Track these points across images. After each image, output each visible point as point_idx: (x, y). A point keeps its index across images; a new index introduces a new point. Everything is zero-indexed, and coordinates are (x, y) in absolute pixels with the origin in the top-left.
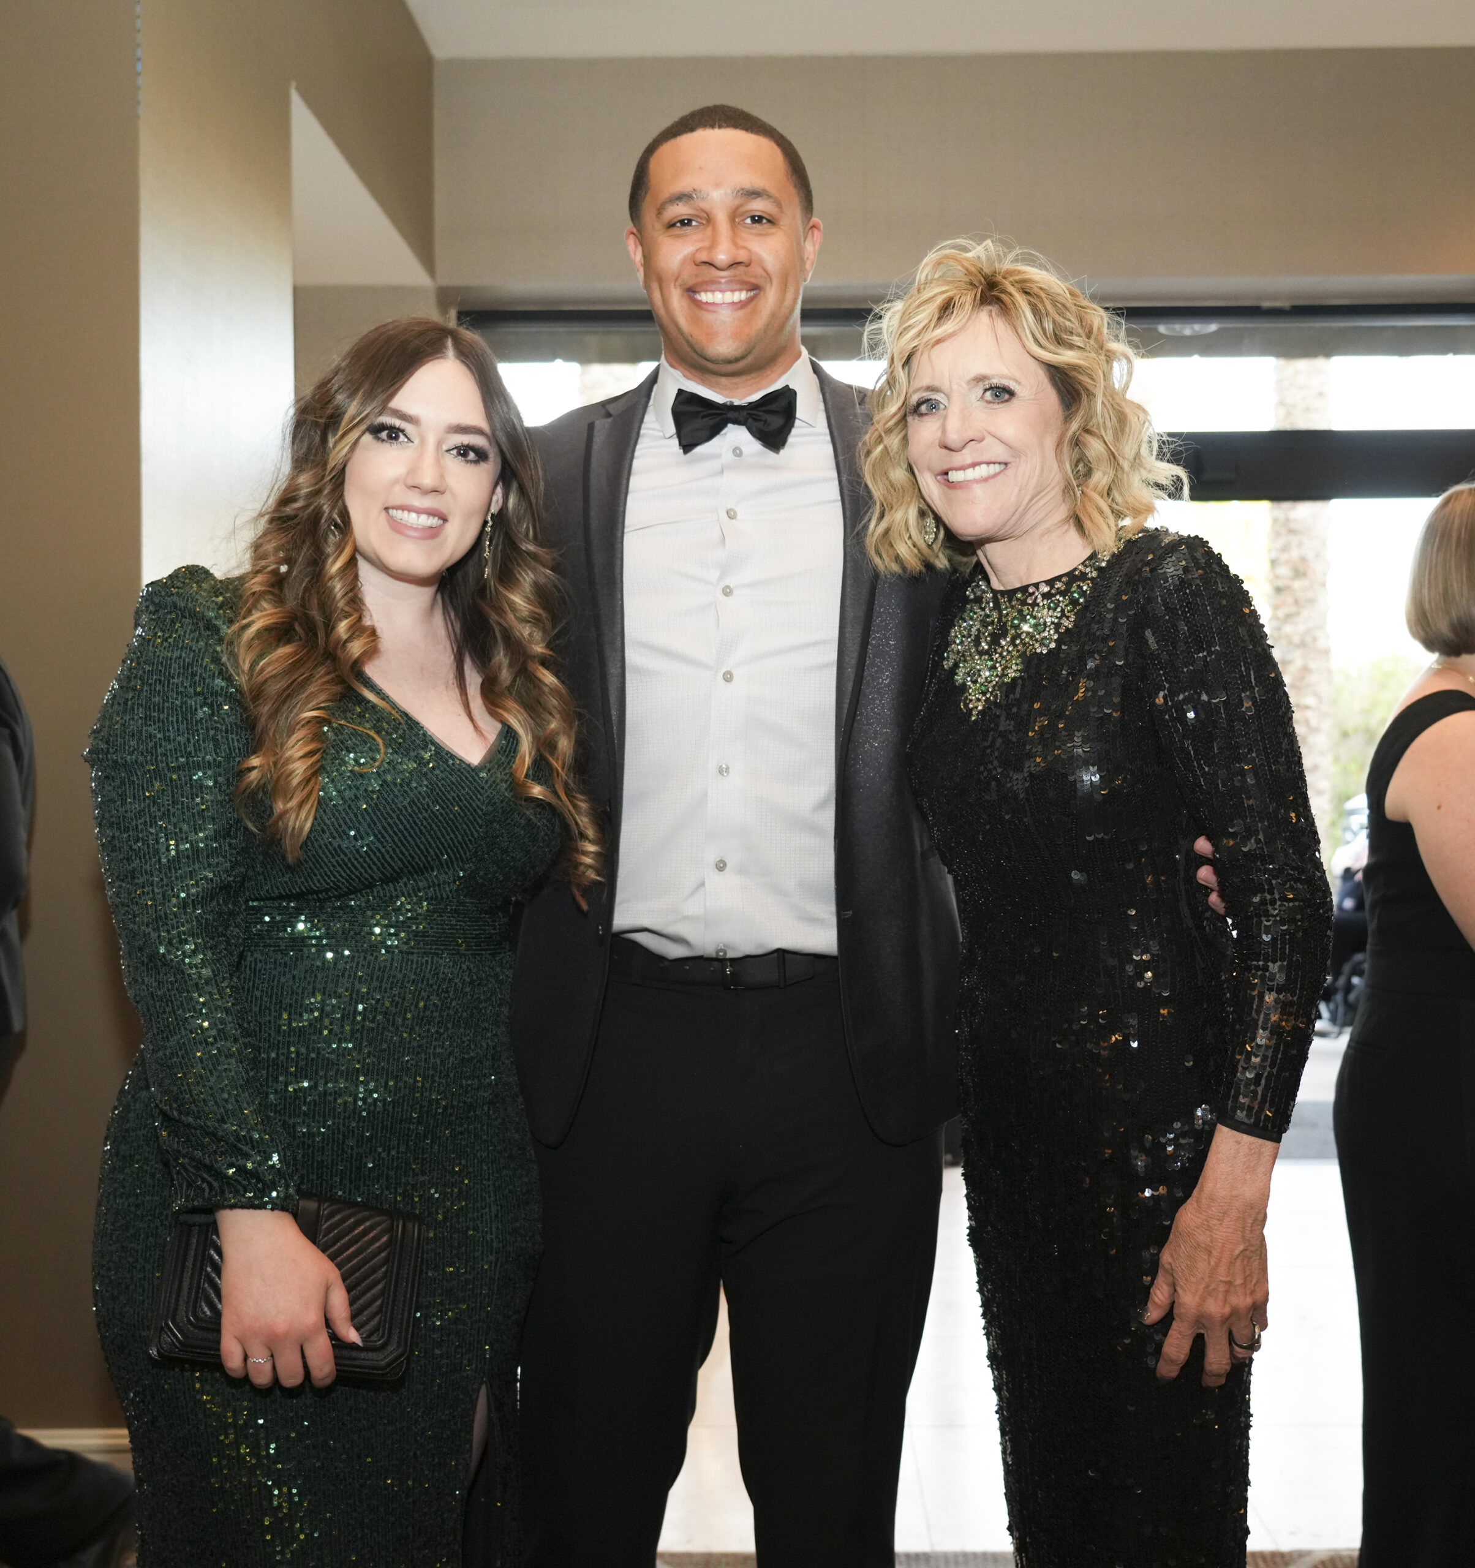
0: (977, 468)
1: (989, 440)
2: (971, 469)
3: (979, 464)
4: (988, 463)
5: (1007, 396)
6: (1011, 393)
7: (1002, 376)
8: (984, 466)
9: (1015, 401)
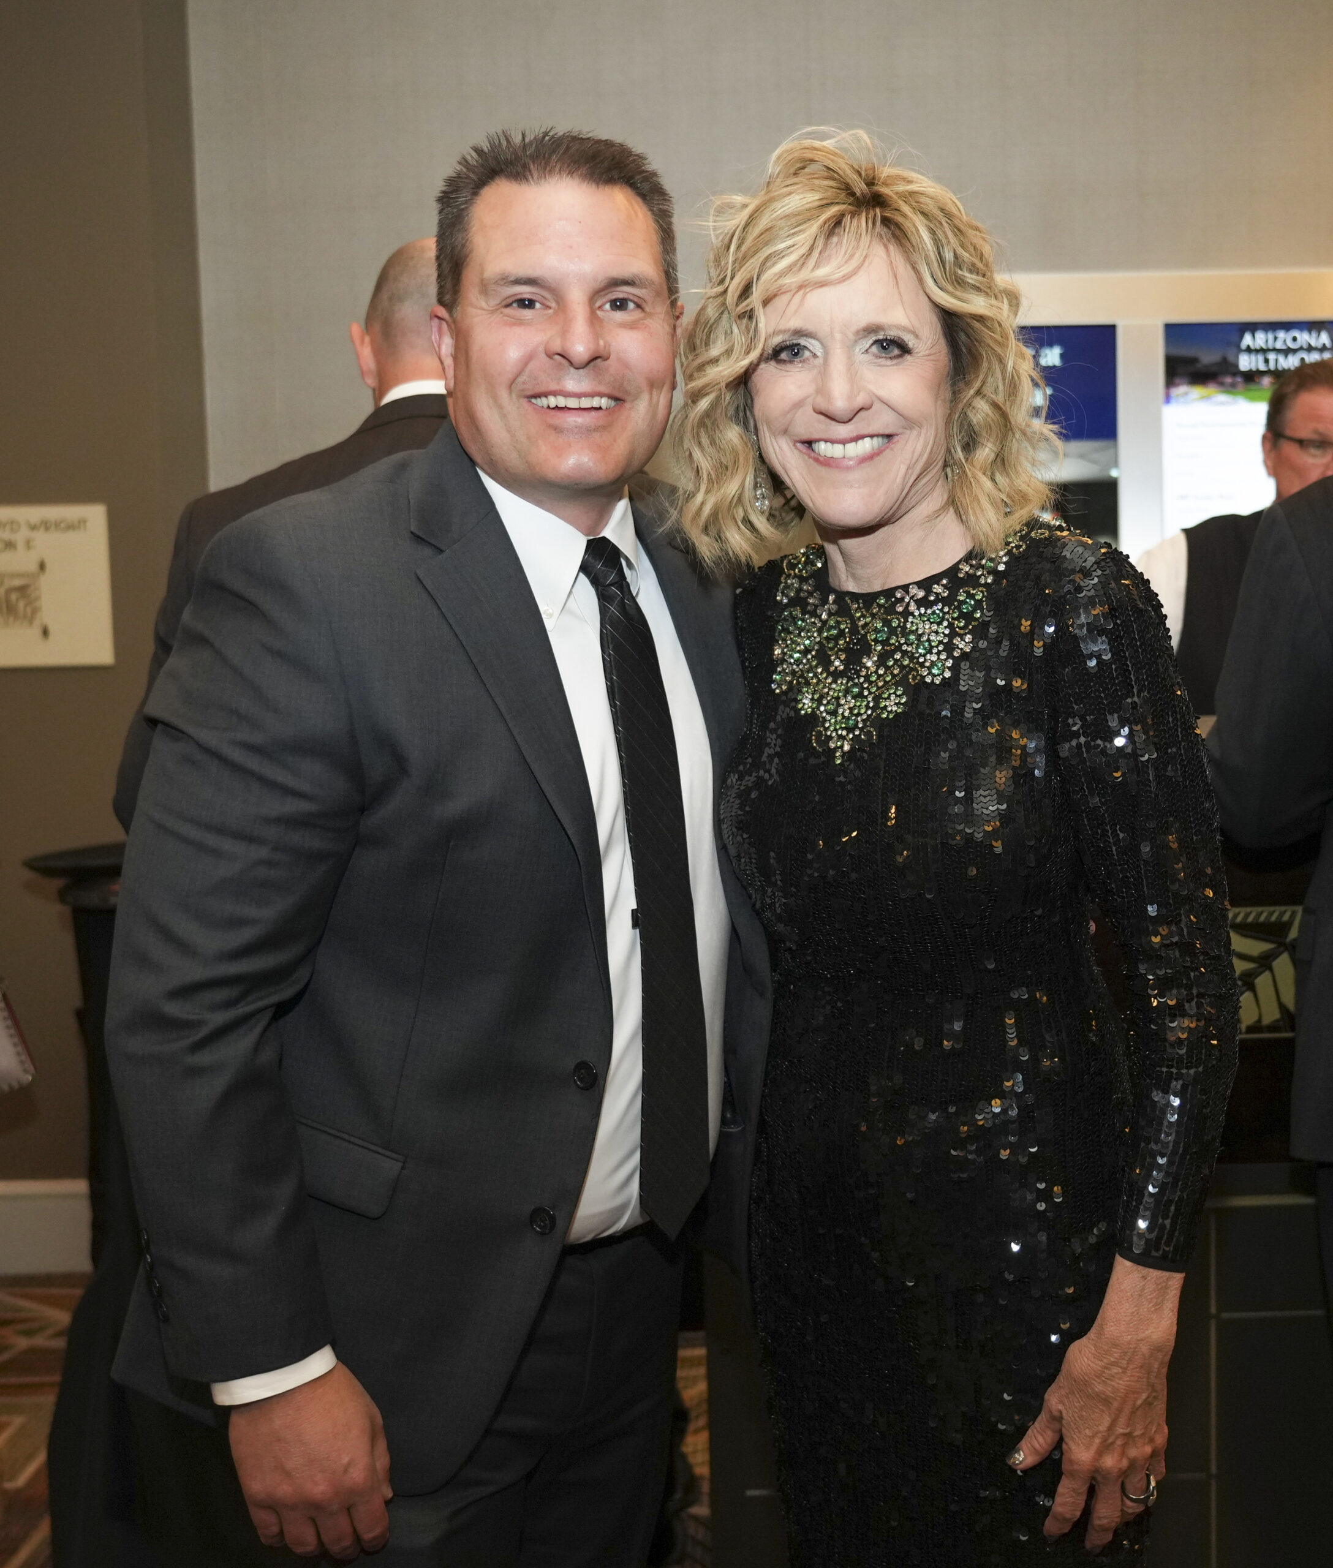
0: (860, 442)
1: (877, 406)
2: (853, 444)
3: (862, 437)
4: (872, 436)
5: (896, 352)
6: (905, 349)
7: (899, 327)
8: (867, 440)
9: (908, 357)
